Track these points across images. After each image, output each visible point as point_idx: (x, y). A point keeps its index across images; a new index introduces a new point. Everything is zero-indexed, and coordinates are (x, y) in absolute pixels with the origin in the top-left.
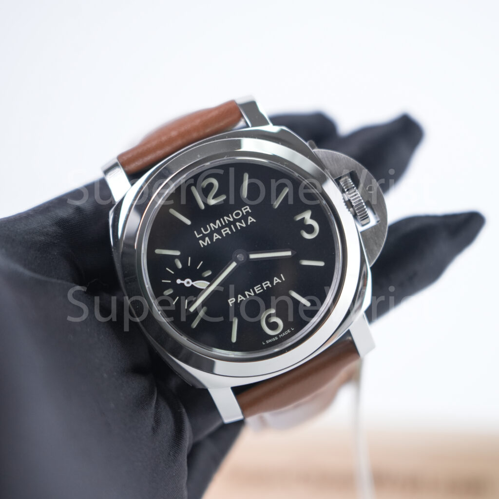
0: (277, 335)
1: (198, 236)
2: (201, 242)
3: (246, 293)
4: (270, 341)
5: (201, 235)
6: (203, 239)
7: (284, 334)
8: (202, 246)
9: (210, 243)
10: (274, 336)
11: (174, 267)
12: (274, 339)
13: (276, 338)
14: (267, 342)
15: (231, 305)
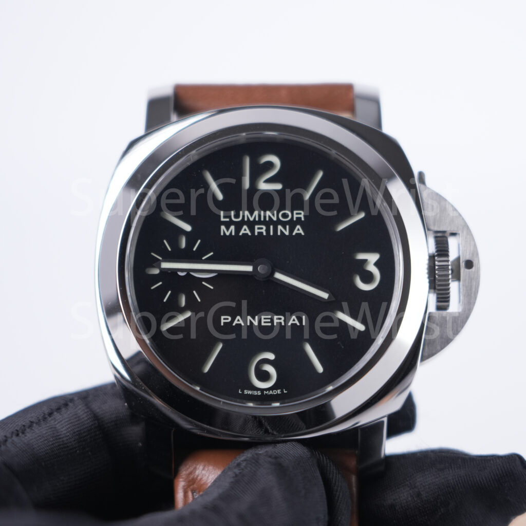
0: (262, 390)
1: (222, 219)
2: (223, 228)
3: (249, 318)
4: (250, 392)
5: (228, 220)
6: (228, 226)
7: (271, 392)
8: (222, 234)
9: (233, 234)
10: (257, 389)
11: (175, 243)
12: (255, 393)
13: (259, 393)
14: (246, 392)
15: (222, 324)
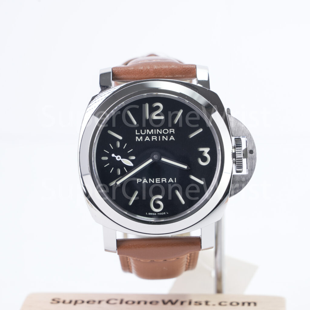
2: (137, 138)
3: (150, 179)
5: (139, 134)
6: (139, 137)
7: (161, 214)
8: (137, 141)
10: (155, 212)
11: (115, 145)
12: (154, 214)
14: (149, 214)
15: (138, 183)
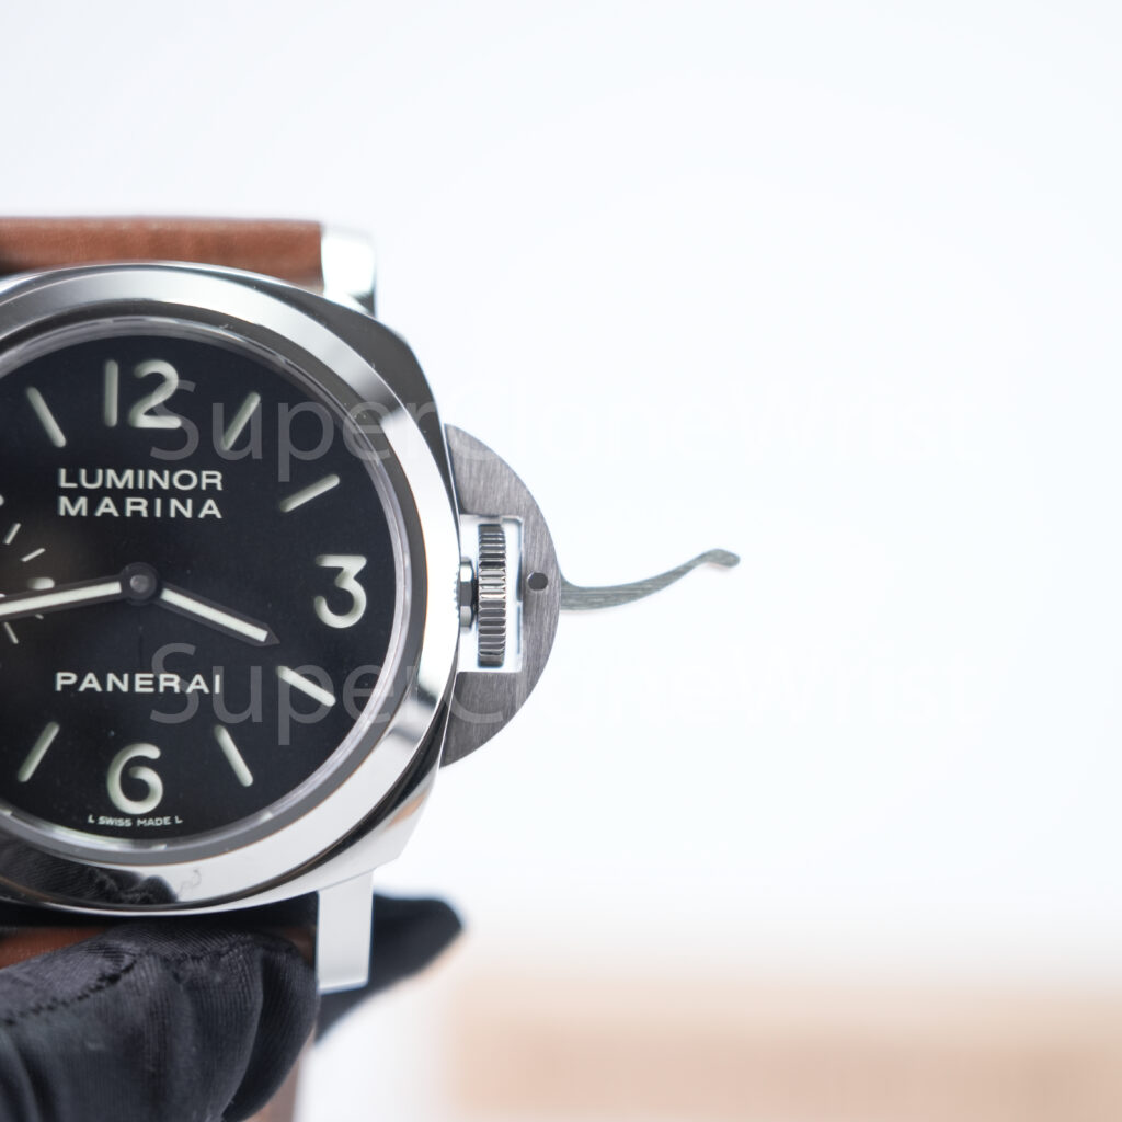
0: (134, 818)
1: (64, 484)
2: (64, 501)
3: (111, 677)
4: (110, 821)
5: (74, 485)
6: (73, 496)
7: (151, 822)
8: (62, 513)
9: (84, 513)
10: (124, 815)
12: (120, 823)
13: (128, 823)
14: (103, 821)
15: (59, 688)
